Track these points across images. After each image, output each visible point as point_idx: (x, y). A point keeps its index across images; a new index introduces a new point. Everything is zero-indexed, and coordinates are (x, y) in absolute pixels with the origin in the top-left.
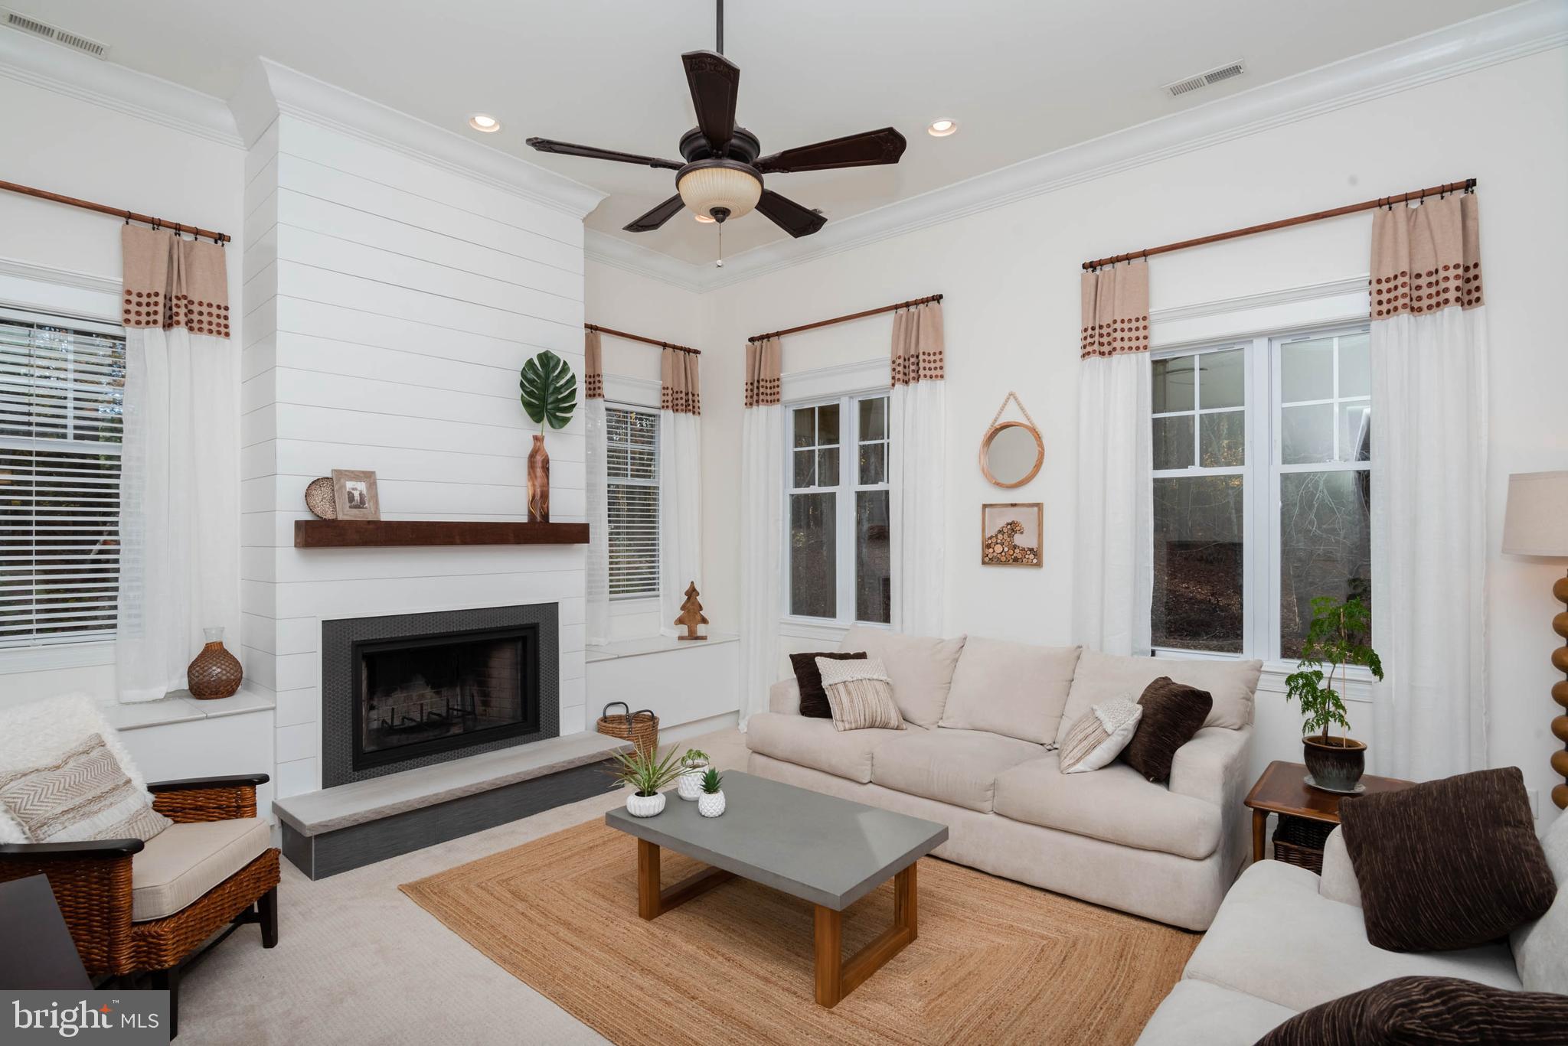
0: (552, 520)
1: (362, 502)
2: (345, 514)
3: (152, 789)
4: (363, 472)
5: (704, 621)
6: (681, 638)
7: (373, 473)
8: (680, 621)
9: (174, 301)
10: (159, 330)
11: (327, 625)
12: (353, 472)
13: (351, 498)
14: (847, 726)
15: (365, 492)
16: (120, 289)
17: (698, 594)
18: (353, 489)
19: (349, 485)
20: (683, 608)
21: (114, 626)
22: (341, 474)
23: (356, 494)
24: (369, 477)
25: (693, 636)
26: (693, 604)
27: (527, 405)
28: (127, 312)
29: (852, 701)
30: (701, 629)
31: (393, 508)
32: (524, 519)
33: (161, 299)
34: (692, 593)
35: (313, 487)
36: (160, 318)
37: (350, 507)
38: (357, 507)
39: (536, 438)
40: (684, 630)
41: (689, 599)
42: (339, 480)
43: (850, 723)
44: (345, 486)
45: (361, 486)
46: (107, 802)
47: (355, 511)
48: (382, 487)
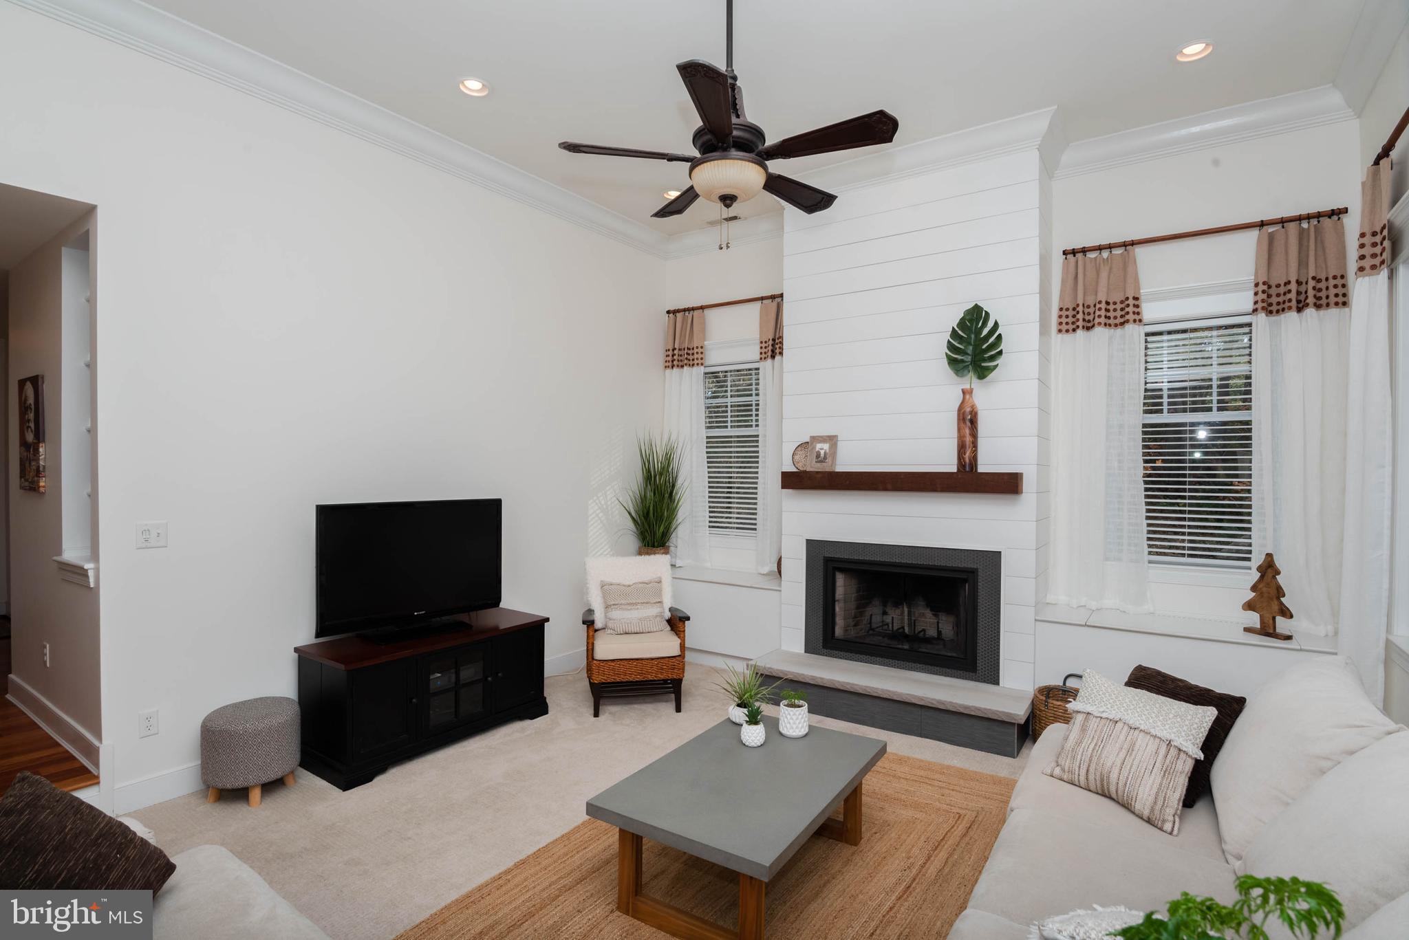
0: (981, 469)
1: (825, 458)
2: (812, 466)
3: (670, 610)
4: (828, 436)
5: (1286, 613)
6: (1248, 630)
7: (836, 436)
8: (1249, 606)
9: (777, 341)
10: (769, 361)
11: (810, 543)
12: (821, 437)
13: (818, 455)
14: (1057, 771)
15: (828, 451)
16: (758, 342)
17: (1279, 573)
18: (821, 449)
19: (819, 446)
20: (1254, 588)
21: (755, 529)
22: (815, 439)
23: (822, 452)
24: (832, 440)
25: (1267, 630)
26: (1268, 585)
27: (952, 362)
28: (761, 353)
29: (1079, 743)
30: (1282, 624)
31: (847, 462)
32: (954, 469)
33: (771, 342)
34: (1269, 568)
35: (799, 448)
36: (770, 354)
37: (816, 462)
38: (821, 462)
39: (964, 392)
40: (1254, 619)
41: (1262, 577)
42: (812, 444)
43: (1063, 770)
44: (815, 448)
45: (826, 446)
46: (636, 607)
47: (819, 464)
48: (841, 446)
